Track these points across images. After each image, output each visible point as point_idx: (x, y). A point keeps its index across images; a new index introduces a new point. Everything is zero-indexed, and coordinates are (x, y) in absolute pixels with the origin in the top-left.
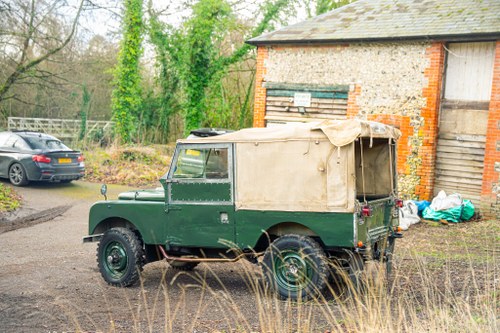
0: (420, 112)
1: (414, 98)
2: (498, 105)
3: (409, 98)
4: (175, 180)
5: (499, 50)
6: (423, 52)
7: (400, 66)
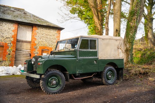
0: (11, 42)
1: (9, 38)
2: (34, 42)
3: (7, 38)
4: (80, 50)
5: (34, 28)
6: (12, 25)
7: (4, 28)
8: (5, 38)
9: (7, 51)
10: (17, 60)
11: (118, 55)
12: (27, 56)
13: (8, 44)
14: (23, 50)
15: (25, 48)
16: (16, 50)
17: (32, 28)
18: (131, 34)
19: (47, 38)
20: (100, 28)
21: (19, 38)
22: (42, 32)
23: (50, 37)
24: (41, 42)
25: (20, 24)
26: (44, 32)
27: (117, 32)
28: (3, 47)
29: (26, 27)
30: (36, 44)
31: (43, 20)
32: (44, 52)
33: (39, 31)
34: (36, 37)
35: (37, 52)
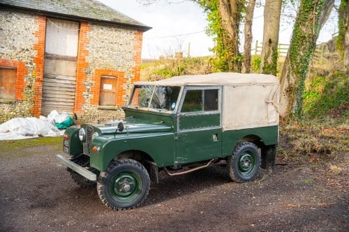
0: (32, 59)
1: (27, 50)
2: (84, 60)
3: (23, 50)
4: (183, 114)
5: (83, 28)
6: (33, 20)
7: (15, 27)
8: (18, 50)
9: (25, 80)
10: (47, 99)
11: (267, 117)
12: (70, 90)
13: (26, 65)
14: (60, 77)
15: (63, 72)
16: (44, 77)
17: (77, 27)
18: (302, 54)
19: (112, 49)
20: (232, 34)
21: (51, 50)
22: (101, 36)
23: (120, 47)
24: (100, 59)
25: (50, 17)
26: (106, 37)
27: (270, 46)
28: (15, 70)
29: (65, 25)
30: (87, 64)
31: (103, 5)
32: (107, 81)
33: (95, 33)
34: (87, 49)
35: (91, 82)
